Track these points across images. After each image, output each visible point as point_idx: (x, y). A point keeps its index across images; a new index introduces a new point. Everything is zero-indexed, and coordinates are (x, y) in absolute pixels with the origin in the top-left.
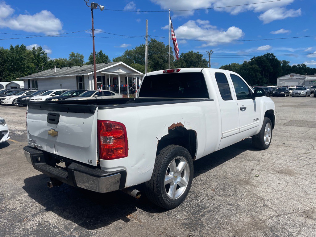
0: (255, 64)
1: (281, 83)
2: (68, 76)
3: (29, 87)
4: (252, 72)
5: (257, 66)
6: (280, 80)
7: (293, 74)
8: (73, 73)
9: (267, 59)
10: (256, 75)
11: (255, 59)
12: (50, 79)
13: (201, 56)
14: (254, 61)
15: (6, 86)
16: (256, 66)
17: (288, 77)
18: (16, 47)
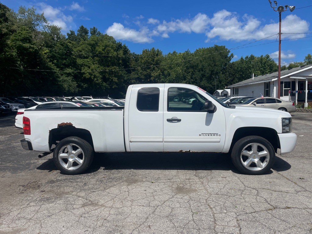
2: (258, 83)
3: (233, 94)
8: (262, 80)
12: (247, 86)
15: (221, 93)
18: (246, 58)
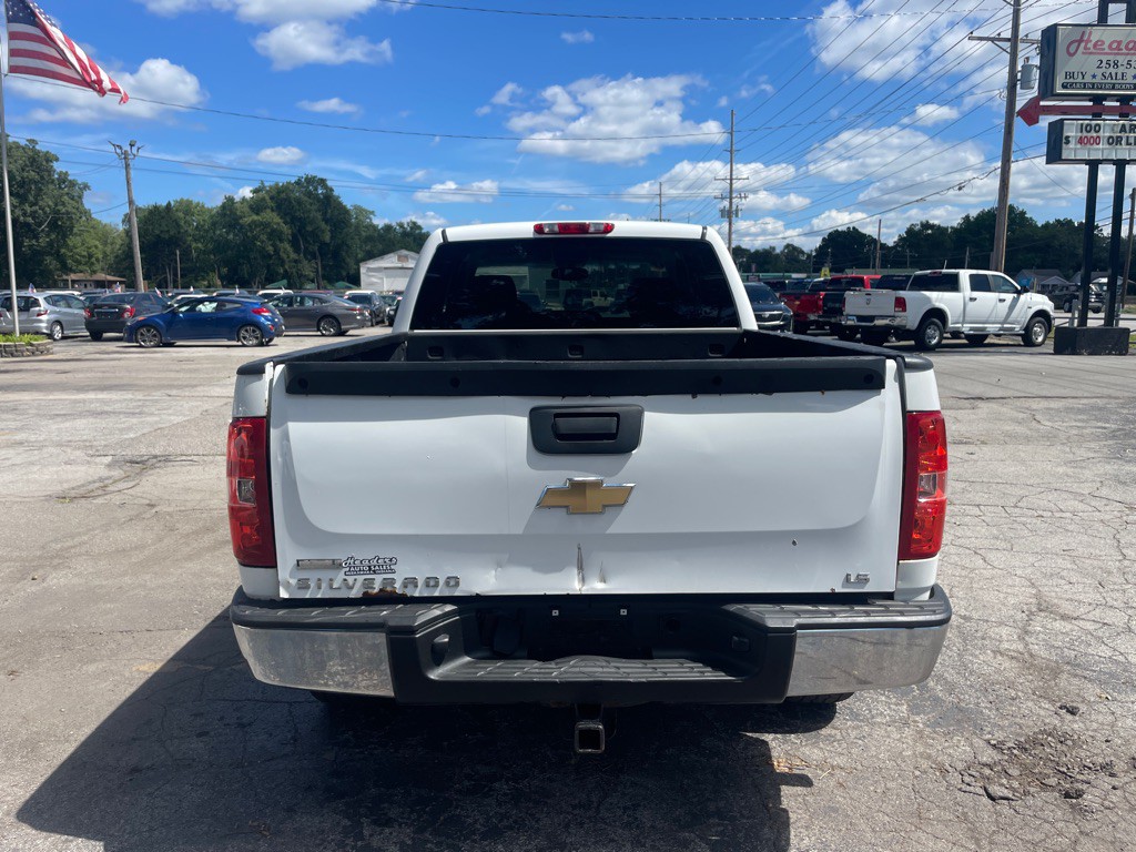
0: (268, 211)
1: (374, 280)
4: (264, 237)
5: (277, 219)
6: (369, 270)
7: (404, 252)
9: (309, 194)
10: (277, 251)
11: (267, 192)
13: (49, 158)
14: (263, 199)
16: (272, 217)
17: (391, 261)
